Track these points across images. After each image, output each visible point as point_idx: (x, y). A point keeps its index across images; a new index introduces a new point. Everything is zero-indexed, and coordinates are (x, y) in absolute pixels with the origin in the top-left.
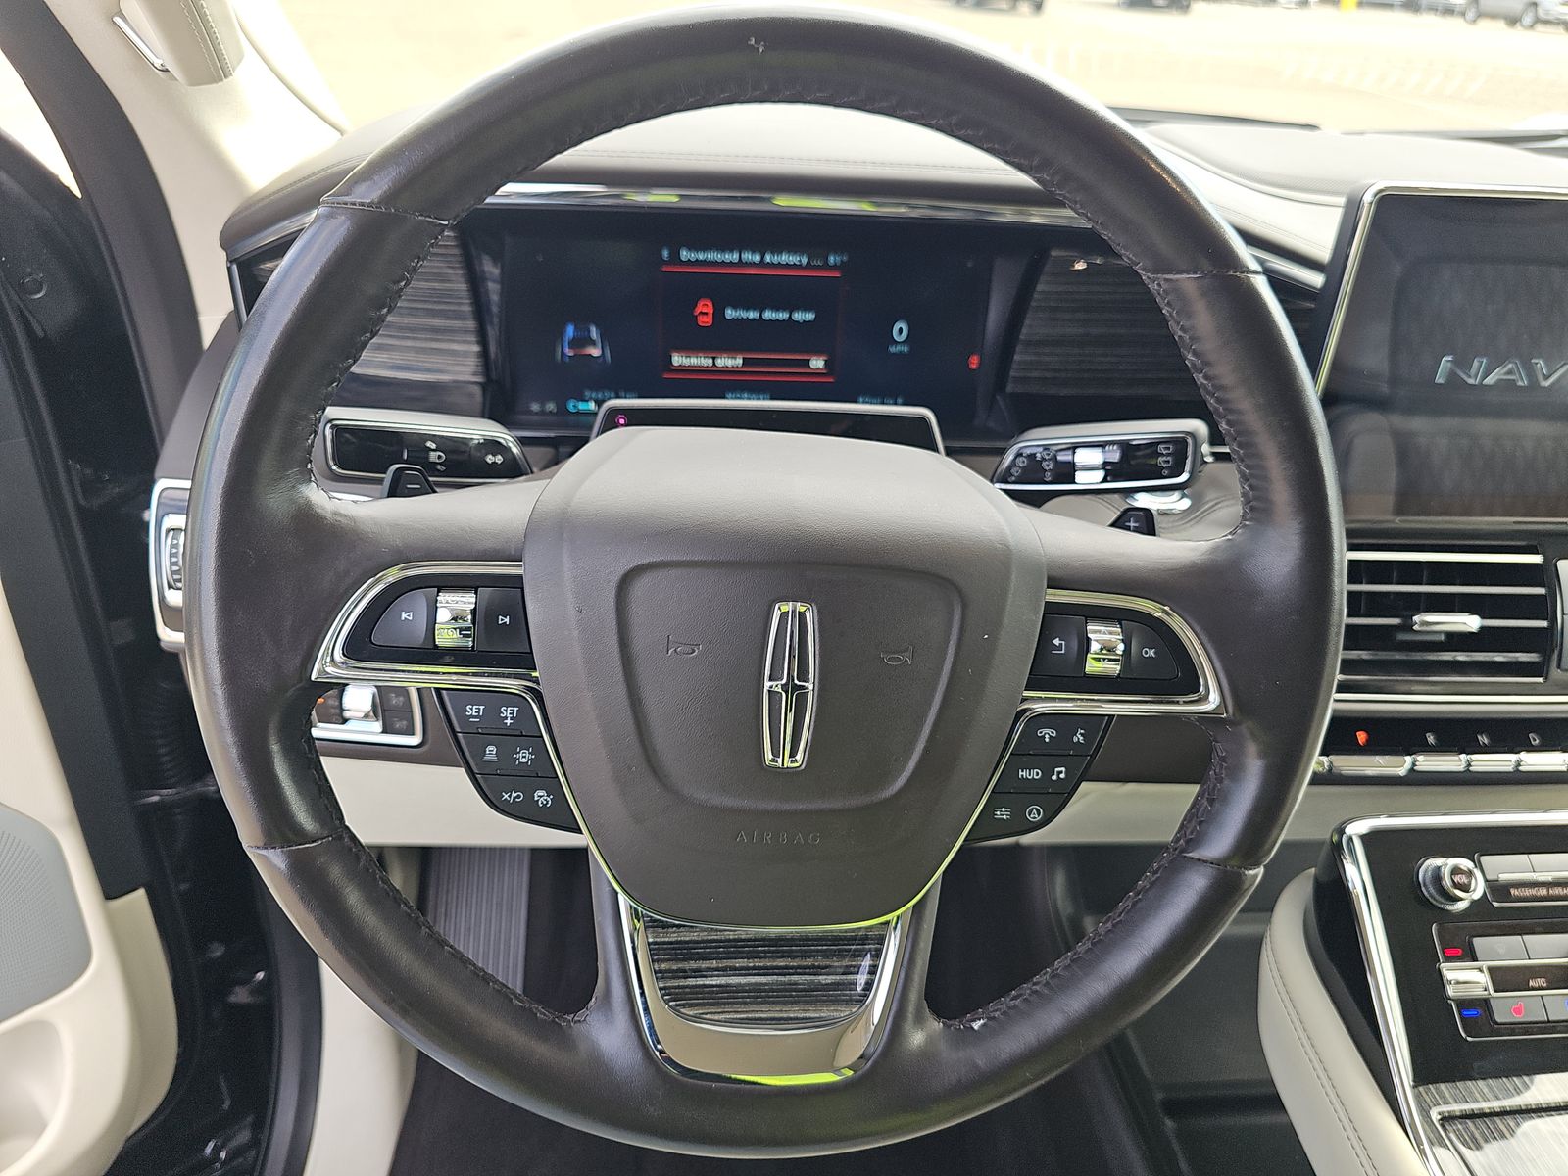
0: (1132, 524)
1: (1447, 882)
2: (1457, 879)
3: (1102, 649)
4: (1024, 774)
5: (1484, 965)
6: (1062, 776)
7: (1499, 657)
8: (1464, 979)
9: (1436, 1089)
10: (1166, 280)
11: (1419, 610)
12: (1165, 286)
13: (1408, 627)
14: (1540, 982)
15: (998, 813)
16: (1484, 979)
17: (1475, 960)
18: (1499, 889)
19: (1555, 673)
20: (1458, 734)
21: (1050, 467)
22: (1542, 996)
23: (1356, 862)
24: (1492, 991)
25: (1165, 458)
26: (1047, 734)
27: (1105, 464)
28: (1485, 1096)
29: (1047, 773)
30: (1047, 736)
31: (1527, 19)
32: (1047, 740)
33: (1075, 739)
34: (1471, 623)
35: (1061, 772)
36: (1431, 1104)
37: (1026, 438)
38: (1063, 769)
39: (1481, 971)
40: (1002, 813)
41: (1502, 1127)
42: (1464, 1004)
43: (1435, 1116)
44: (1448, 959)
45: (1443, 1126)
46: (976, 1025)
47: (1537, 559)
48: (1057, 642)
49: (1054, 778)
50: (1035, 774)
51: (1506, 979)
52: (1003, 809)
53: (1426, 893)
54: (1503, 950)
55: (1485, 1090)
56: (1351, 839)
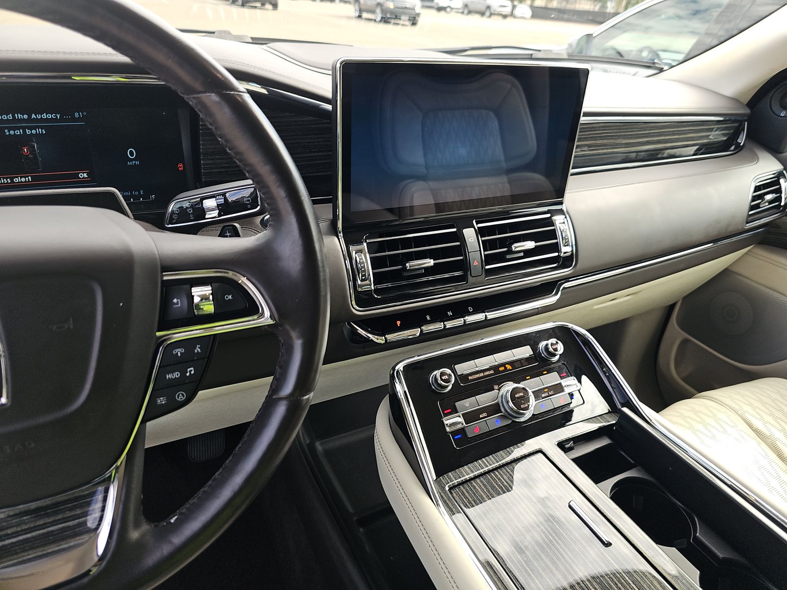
0: (228, 234)
1: (440, 381)
2: (443, 378)
3: (202, 300)
4: (170, 376)
5: (460, 414)
6: (192, 372)
7: (446, 276)
8: (453, 421)
9: (447, 476)
10: (194, 98)
11: (408, 261)
12: (195, 101)
13: (405, 268)
14: (485, 415)
15: (159, 401)
16: (461, 420)
17: (457, 412)
18: (464, 377)
19: (470, 279)
20: (439, 313)
21: (191, 211)
22: (485, 420)
23: (401, 382)
24: (465, 424)
25: (247, 199)
26: (179, 352)
27: (218, 205)
28: (467, 472)
29: (183, 373)
30: (179, 353)
31: (488, 13)
32: (179, 355)
33: (196, 351)
34: (430, 262)
35: (191, 370)
36: (445, 483)
37: (179, 198)
38: (192, 368)
39: (459, 416)
40: (161, 401)
41: (475, 484)
42: (454, 433)
43: (447, 489)
44: (446, 415)
45: (450, 492)
46: (172, 521)
47: (455, 230)
48: (175, 301)
49: (188, 374)
50: (177, 375)
51: (470, 417)
52: (162, 398)
53: (433, 388)
54: (467, 404)
55: (467, 469)
56: (398, 372)
